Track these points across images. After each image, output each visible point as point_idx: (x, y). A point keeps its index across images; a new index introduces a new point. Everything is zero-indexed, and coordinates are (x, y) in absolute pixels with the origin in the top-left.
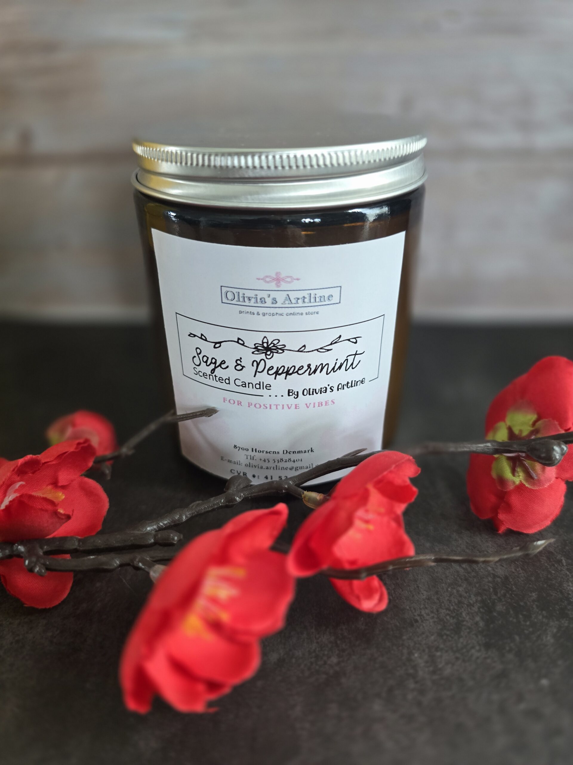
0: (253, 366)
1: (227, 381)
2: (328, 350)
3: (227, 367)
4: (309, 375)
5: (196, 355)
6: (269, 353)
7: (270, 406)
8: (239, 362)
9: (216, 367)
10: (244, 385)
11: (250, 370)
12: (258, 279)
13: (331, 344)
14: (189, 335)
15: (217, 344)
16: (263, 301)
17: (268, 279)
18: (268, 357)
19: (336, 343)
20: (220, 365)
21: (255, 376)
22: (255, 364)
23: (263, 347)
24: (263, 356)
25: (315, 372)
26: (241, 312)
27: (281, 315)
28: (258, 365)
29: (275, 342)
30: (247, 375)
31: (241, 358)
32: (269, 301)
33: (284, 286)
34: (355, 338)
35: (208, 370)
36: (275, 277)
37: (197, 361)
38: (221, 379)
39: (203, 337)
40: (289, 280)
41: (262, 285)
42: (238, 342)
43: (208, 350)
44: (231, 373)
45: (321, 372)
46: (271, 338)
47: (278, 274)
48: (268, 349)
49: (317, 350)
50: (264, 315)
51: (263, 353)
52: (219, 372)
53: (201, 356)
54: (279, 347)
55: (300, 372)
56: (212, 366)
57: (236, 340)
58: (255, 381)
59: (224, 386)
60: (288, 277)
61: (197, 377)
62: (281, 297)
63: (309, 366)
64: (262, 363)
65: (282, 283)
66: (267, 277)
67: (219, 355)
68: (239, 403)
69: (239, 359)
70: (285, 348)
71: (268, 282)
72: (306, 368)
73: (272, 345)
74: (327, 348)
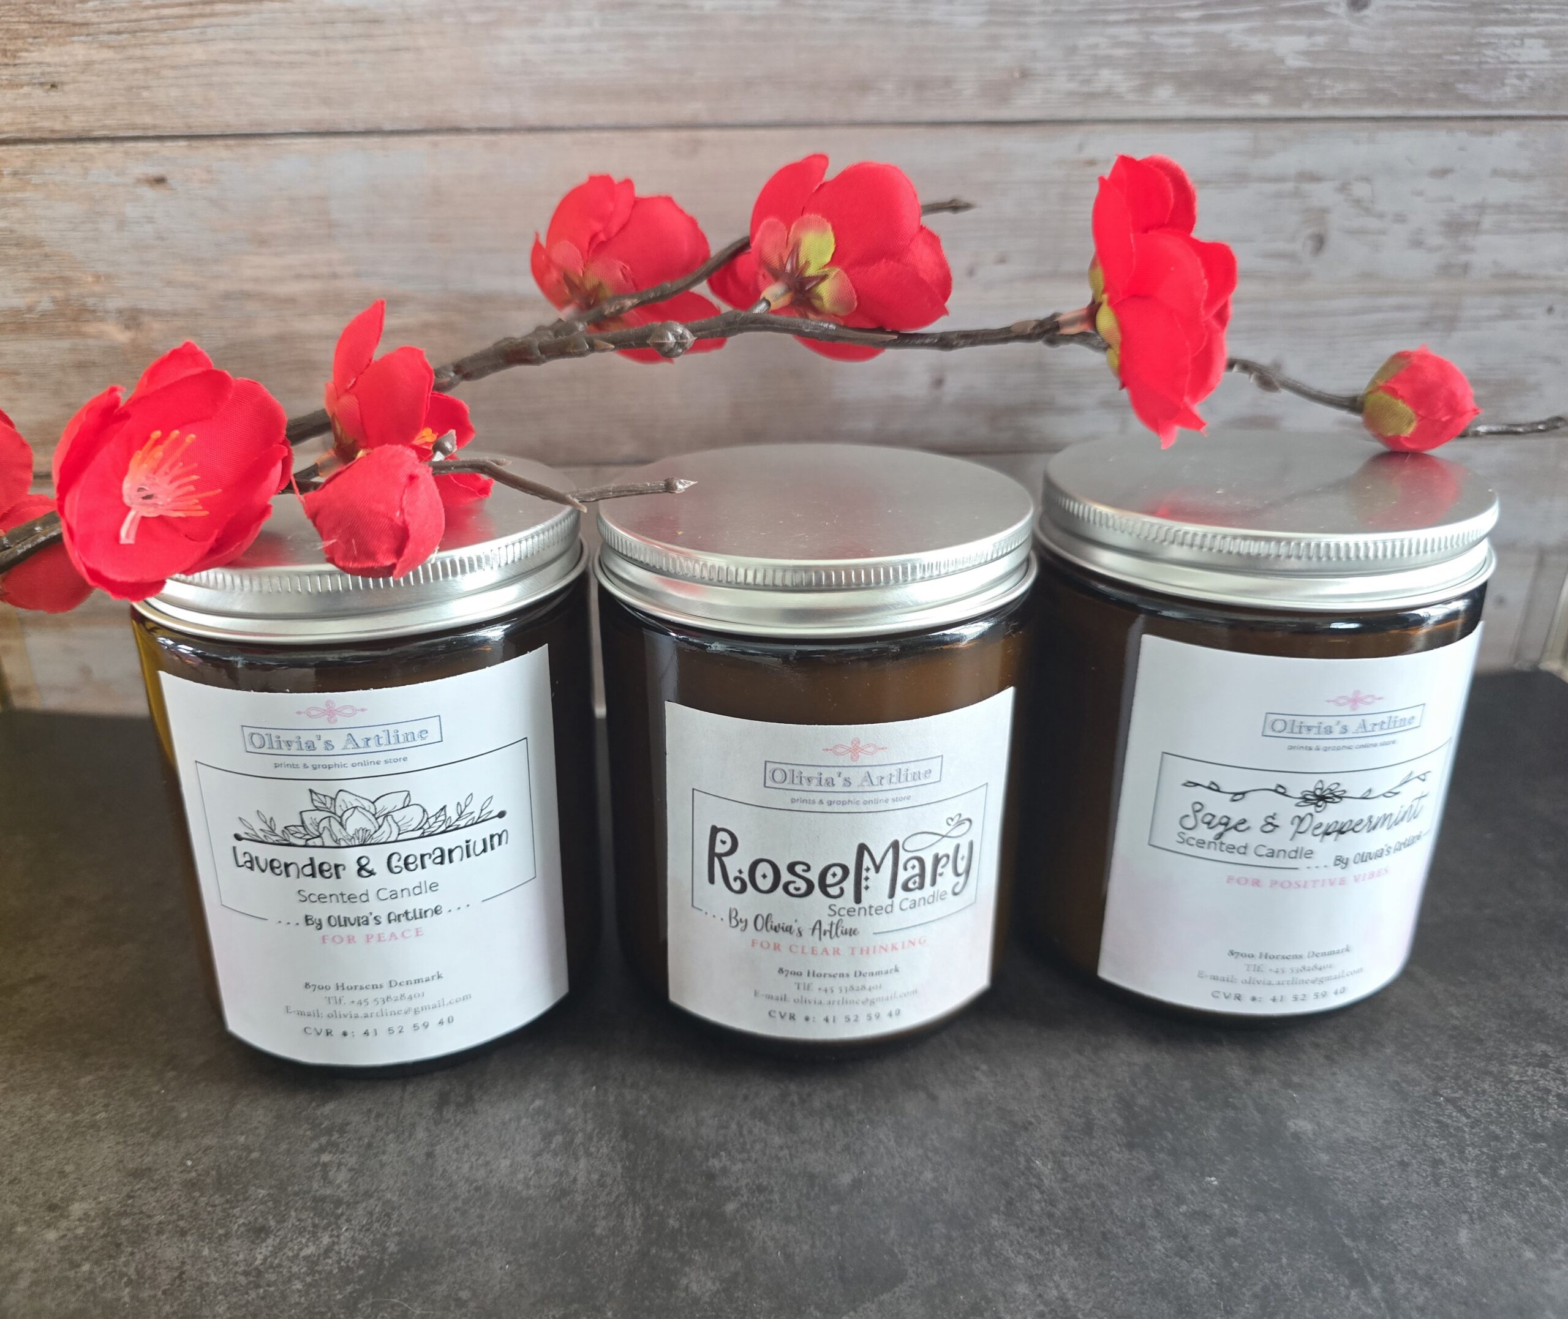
0: (1292, 823)
1: (1242, 850)
2: (1396, 794)
3: (1248, 828)
4: (1369, 831)
5: (1190, 813)
6: (1320, 803)
7: (1306, 882)
8: (1270, 820)
9: (1227, 830)
10: (1272, 854)
11: (1287, 829)
12: (1328, 701)
13: (1401, 784)
14: (1185, 785)
15: (1238, 796)
16: (1329, 730)
17: (1341, 701)
18: (1319, 809)
19: (1406, 782)
20: (1235, 828)
21: (1291, 839)
22: (1297, 821)
23: (1315, 795)
24: (1311, 809)
25: (1374, 828)
26: (1291, 748)
27: (1349, 748)
28: (1302, 820)
29: (1333, 787)
30: (1280, 840)
31: (1275, 814)
32: (1337, 729)
33: (1363, 709)
34: (1424, 774)
35: (1209, 835)
36: (1351, 697)
37: (1190, 822)
38: (1231, 849)
39: (1214, 788)
40: (1369, 700)
41: (1333, 709)
42: (1276, 791)
43: (1219, 805)
44: (1254, 837)
45: (1381, 827)
46: (1329, 781)
47: (1357, 692)
48: (1322, 798)
49: (1384, 795)
50: (1326, 749)
51: (1312, 804)
52: (1231, 837)
53: (1200, 815)
54: (1337, 794)
55: (1357, 829)
56: (1221, 828)
57: (1273, 788)
58: (1290, 847)
59: (1236, 857)
60: (1369, 696)
61: (1185, 849)
62: (1353, 724)
63: (1370, 818)
64: (1308, 818)
65: (1359, 704)
66: (1341, 697)
67: (1236, 812)
68: (1257, 883)
69: (1272, 814)
70: (1345, 795)
71: (1341, 705)
72: (1366, 821)
73: (1328, 791)
74: (1395, 791)
